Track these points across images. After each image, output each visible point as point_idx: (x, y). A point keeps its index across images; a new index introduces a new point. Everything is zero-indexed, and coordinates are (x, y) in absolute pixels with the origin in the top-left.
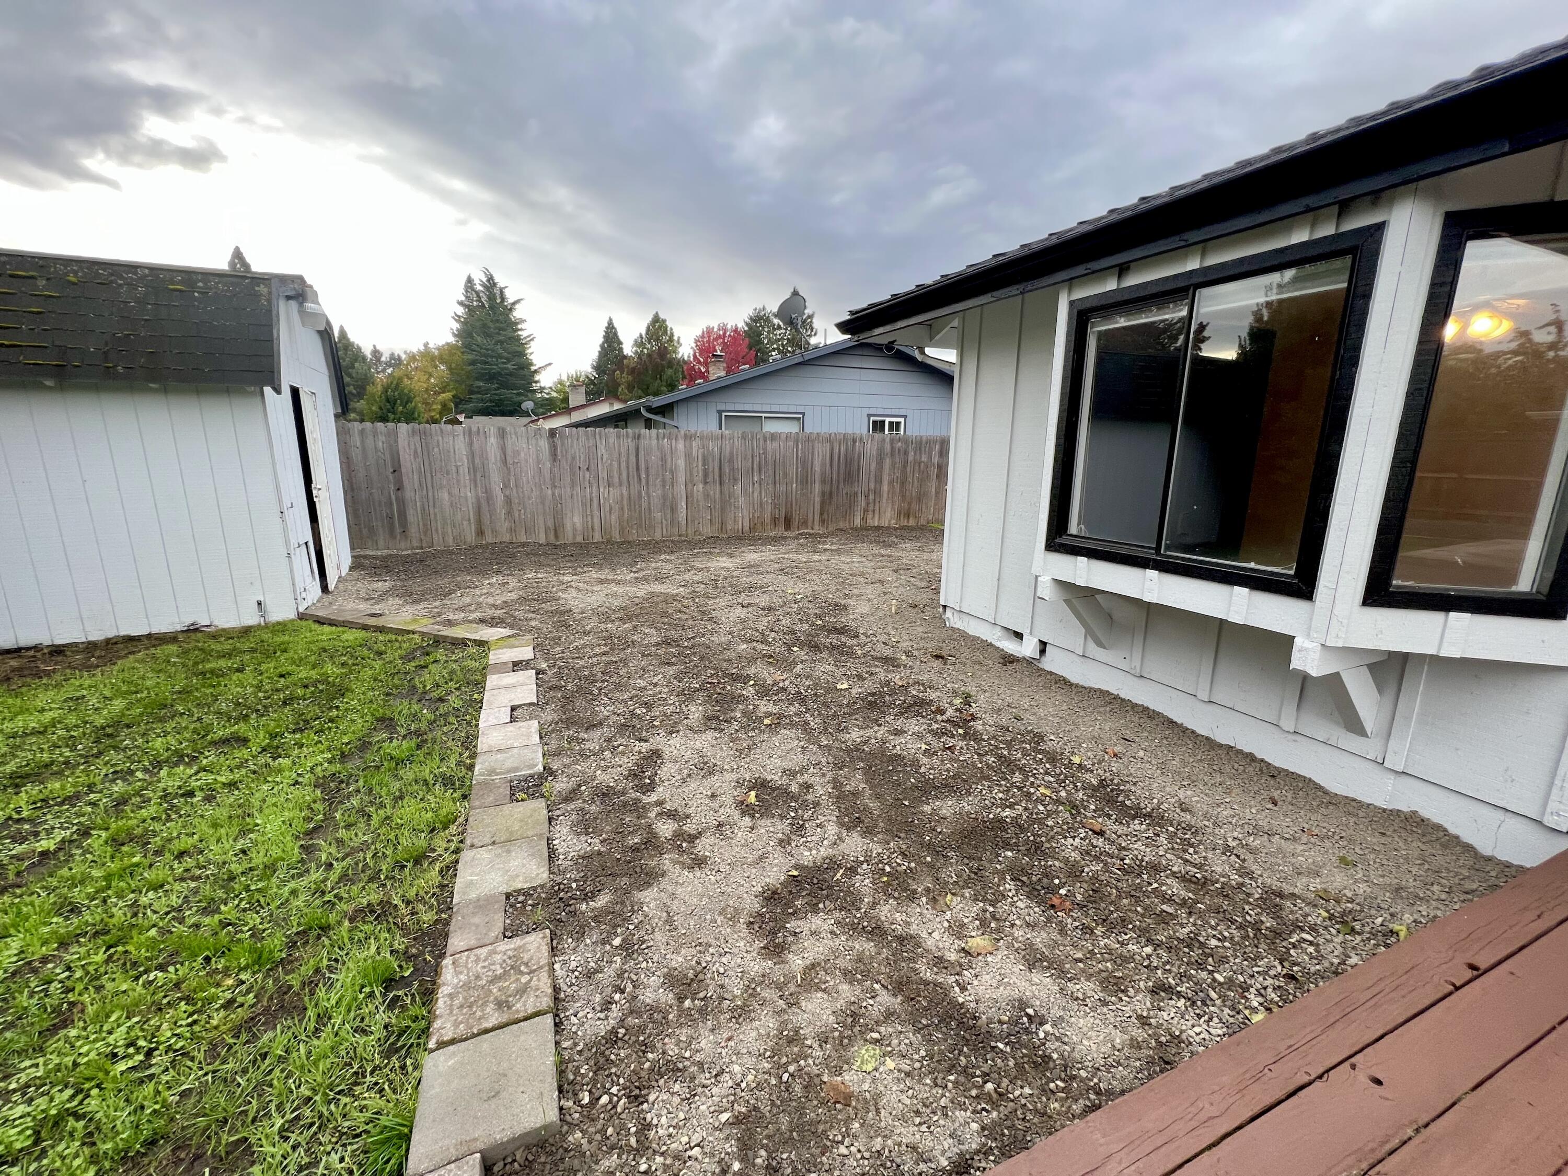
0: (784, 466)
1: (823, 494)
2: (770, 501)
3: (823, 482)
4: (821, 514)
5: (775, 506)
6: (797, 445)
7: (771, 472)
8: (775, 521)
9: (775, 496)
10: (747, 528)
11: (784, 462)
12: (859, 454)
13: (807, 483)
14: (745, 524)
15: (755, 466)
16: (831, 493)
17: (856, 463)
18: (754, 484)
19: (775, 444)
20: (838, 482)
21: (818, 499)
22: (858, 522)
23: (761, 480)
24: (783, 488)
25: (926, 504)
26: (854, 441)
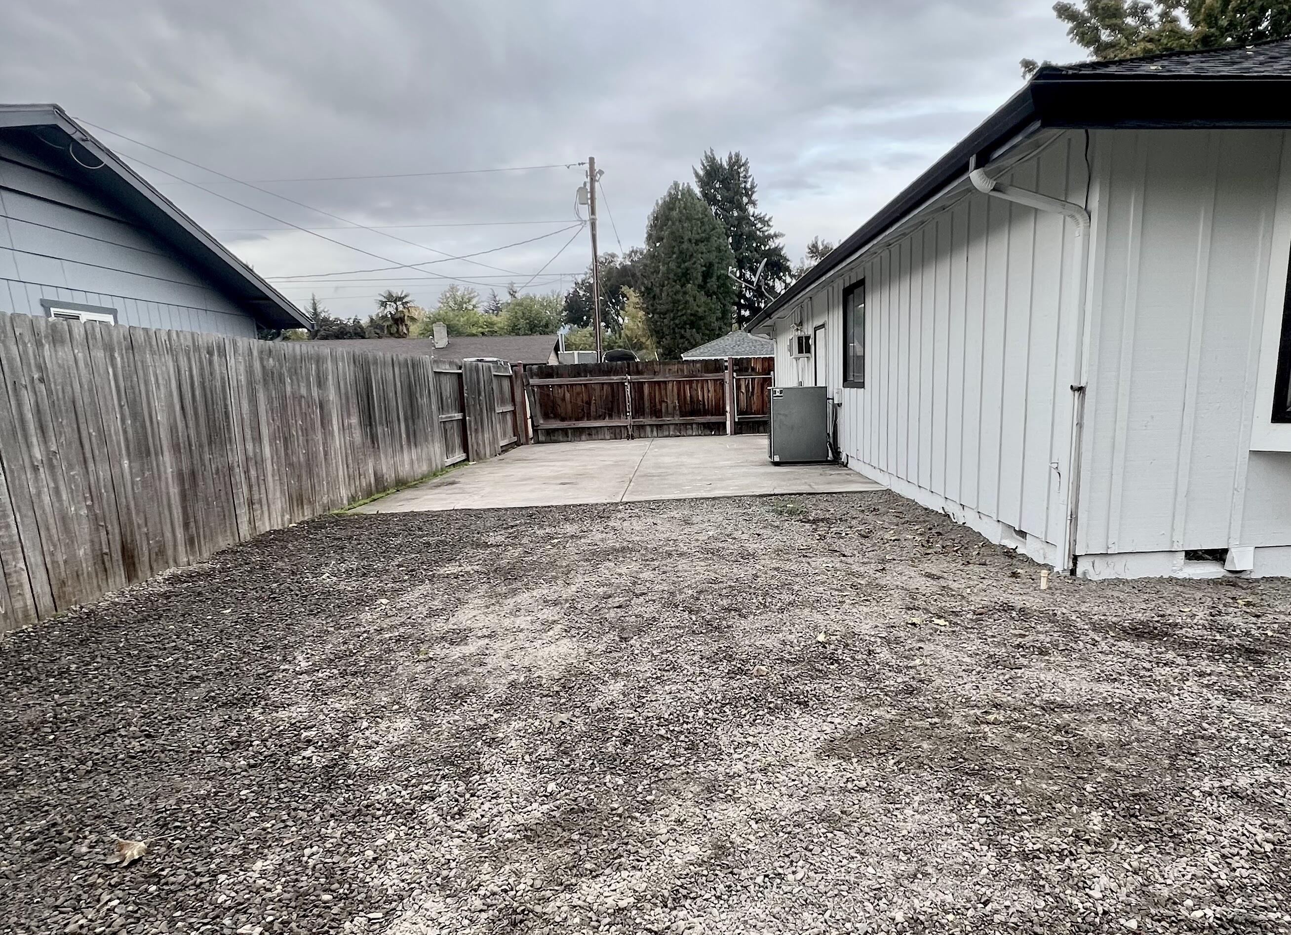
0: (97, 415)
1: (180, 476)
2: (83, 512)
3: (176, 448)
4: (186, 525)
5: (97, 521)
6: (112, 358)
7: (69, 431)
8: (101, 560)
9: (93, 494)
10: (46, 601)
11: (93, 402)
12: (223, 379)
13: (148, 454)
14: (37, 589)
15: (29, 416)
16: (193, 474)
17: (220, 403)
18: (35, 469)
19: (64, 353)
20: (201, 446)
21: (174, 491)
22: (245, 531)
23: (50, 456)
24: (103, 472)
25: (318, 476)
26: (210, 353)
